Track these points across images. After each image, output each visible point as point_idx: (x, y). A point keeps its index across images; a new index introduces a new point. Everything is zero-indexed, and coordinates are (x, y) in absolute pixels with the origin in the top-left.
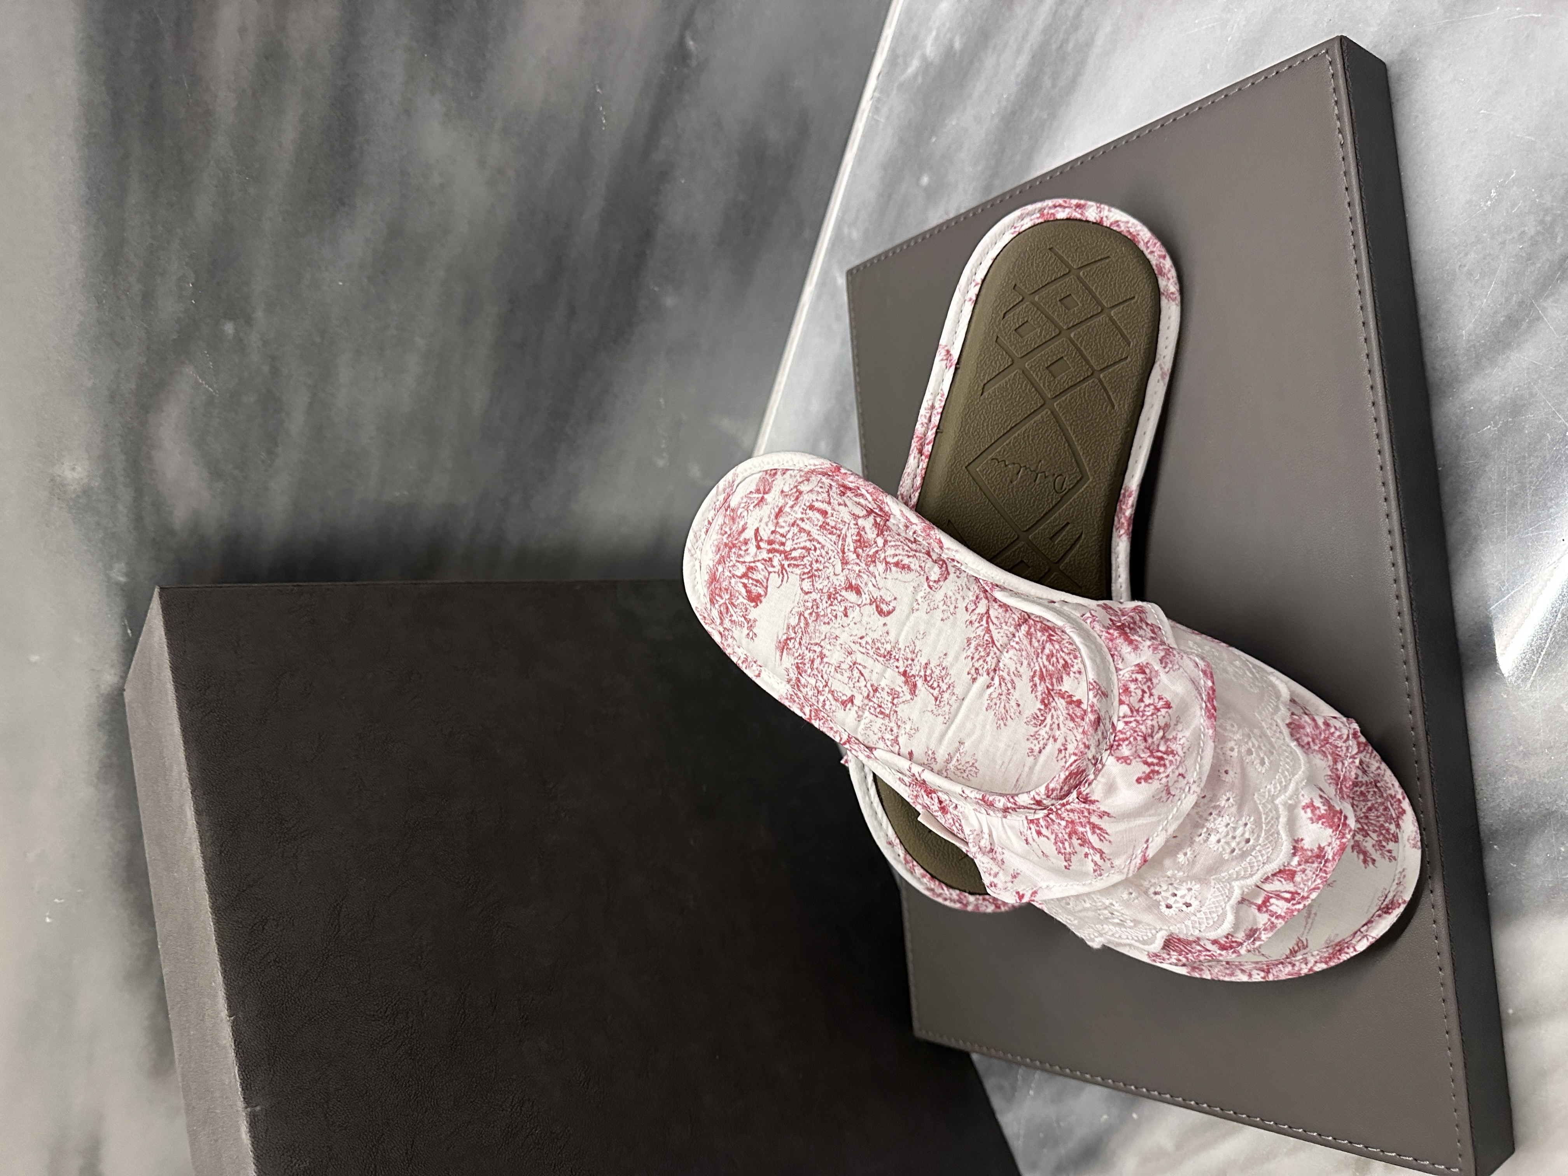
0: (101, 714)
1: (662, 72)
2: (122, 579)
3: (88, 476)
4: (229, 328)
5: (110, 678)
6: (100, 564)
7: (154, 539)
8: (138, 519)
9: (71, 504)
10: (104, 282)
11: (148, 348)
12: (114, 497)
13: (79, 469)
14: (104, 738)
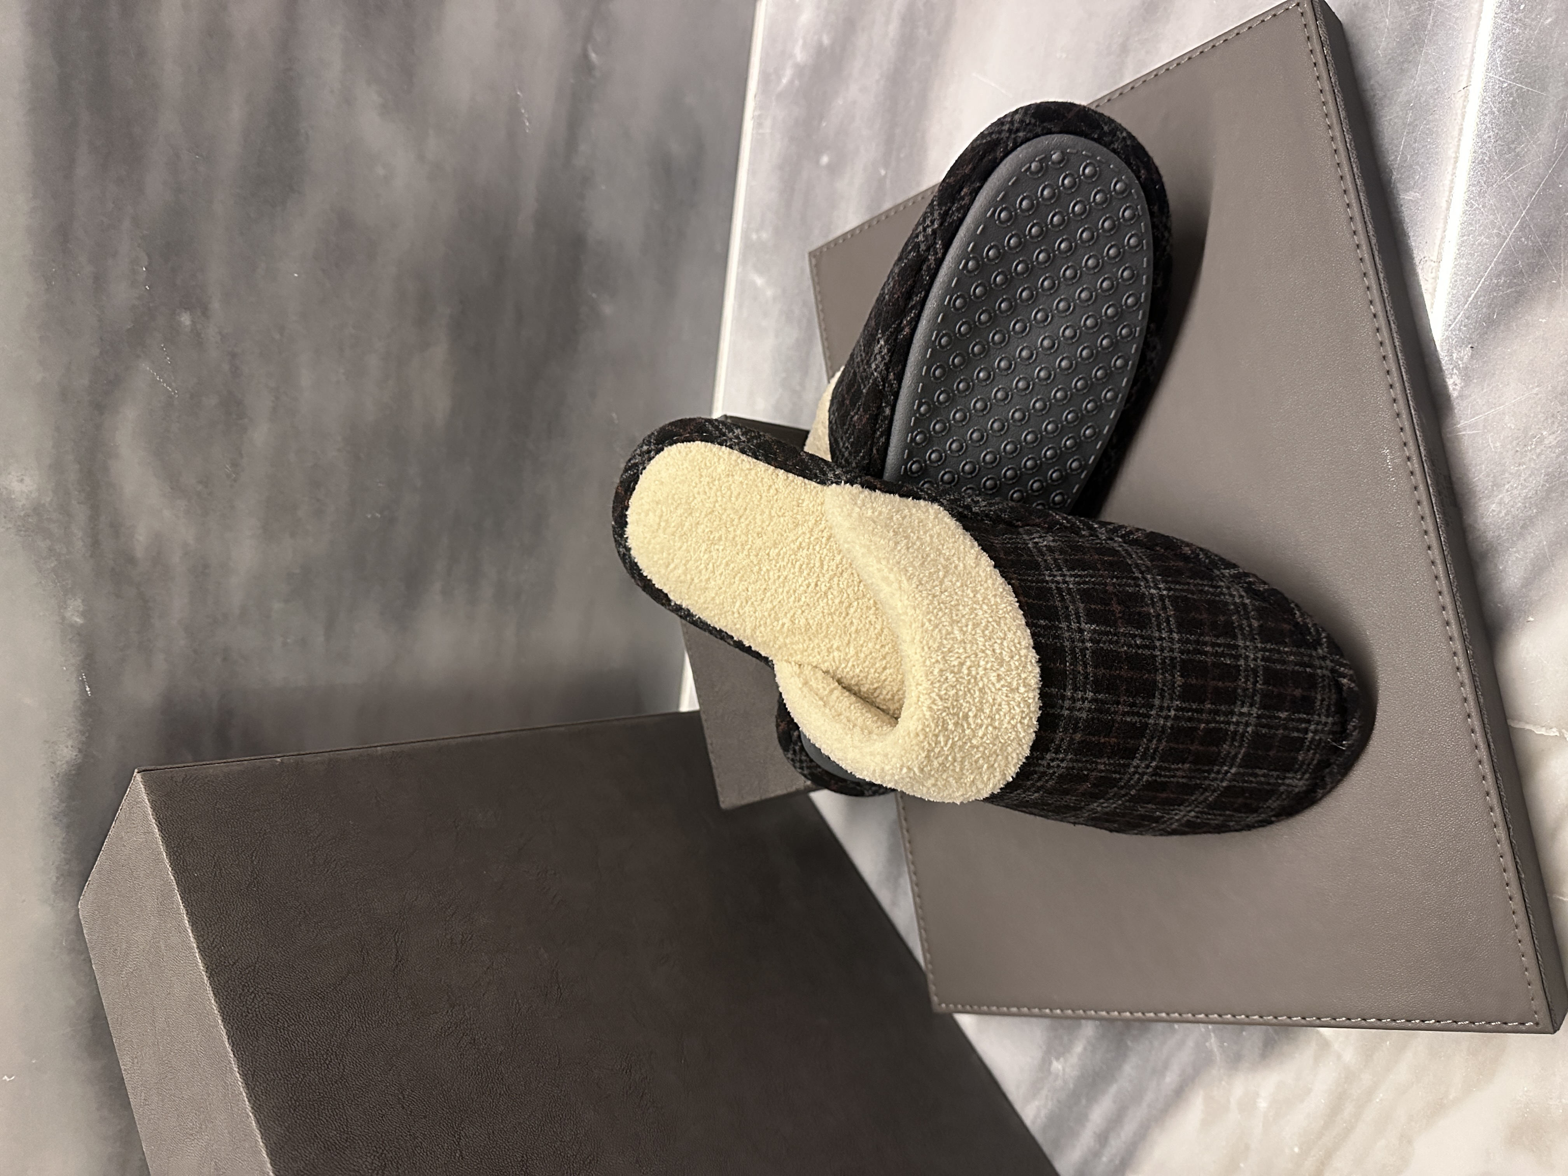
3: (38, 490)
4: (186, 319)
8: (95, 544)
11: (101, 339)
12: (68, 515)
13: (27, 480)
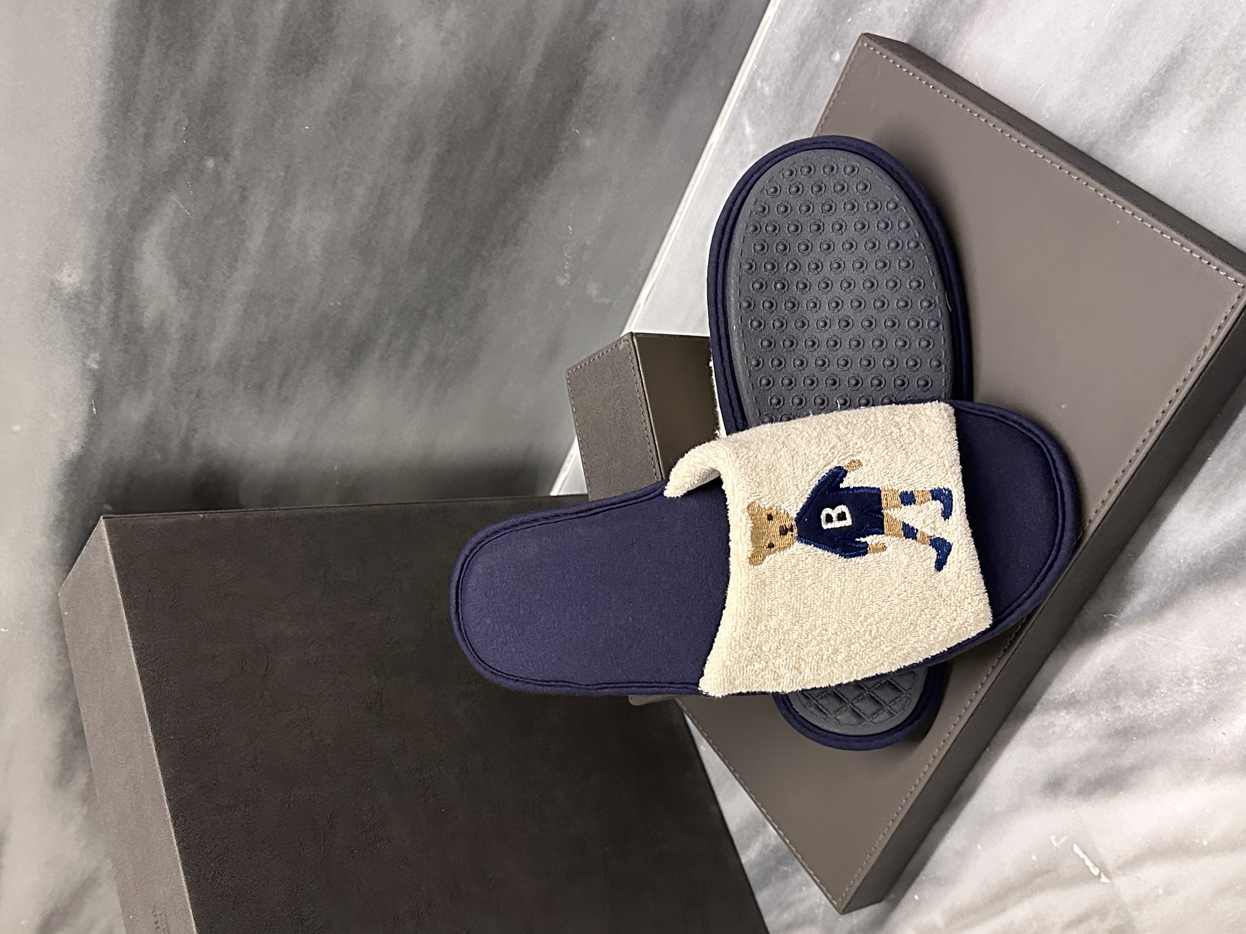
0: (61, 477)
2: (95, 366)
3: (80, 282)
4: (210, 163)
6: (80, 354)
7: (125, 335)
9: (64, 304)
10: (116, 126)
11: (143, 180)
12: (99, 299)
13: (74, 276)
14: (61, 497)
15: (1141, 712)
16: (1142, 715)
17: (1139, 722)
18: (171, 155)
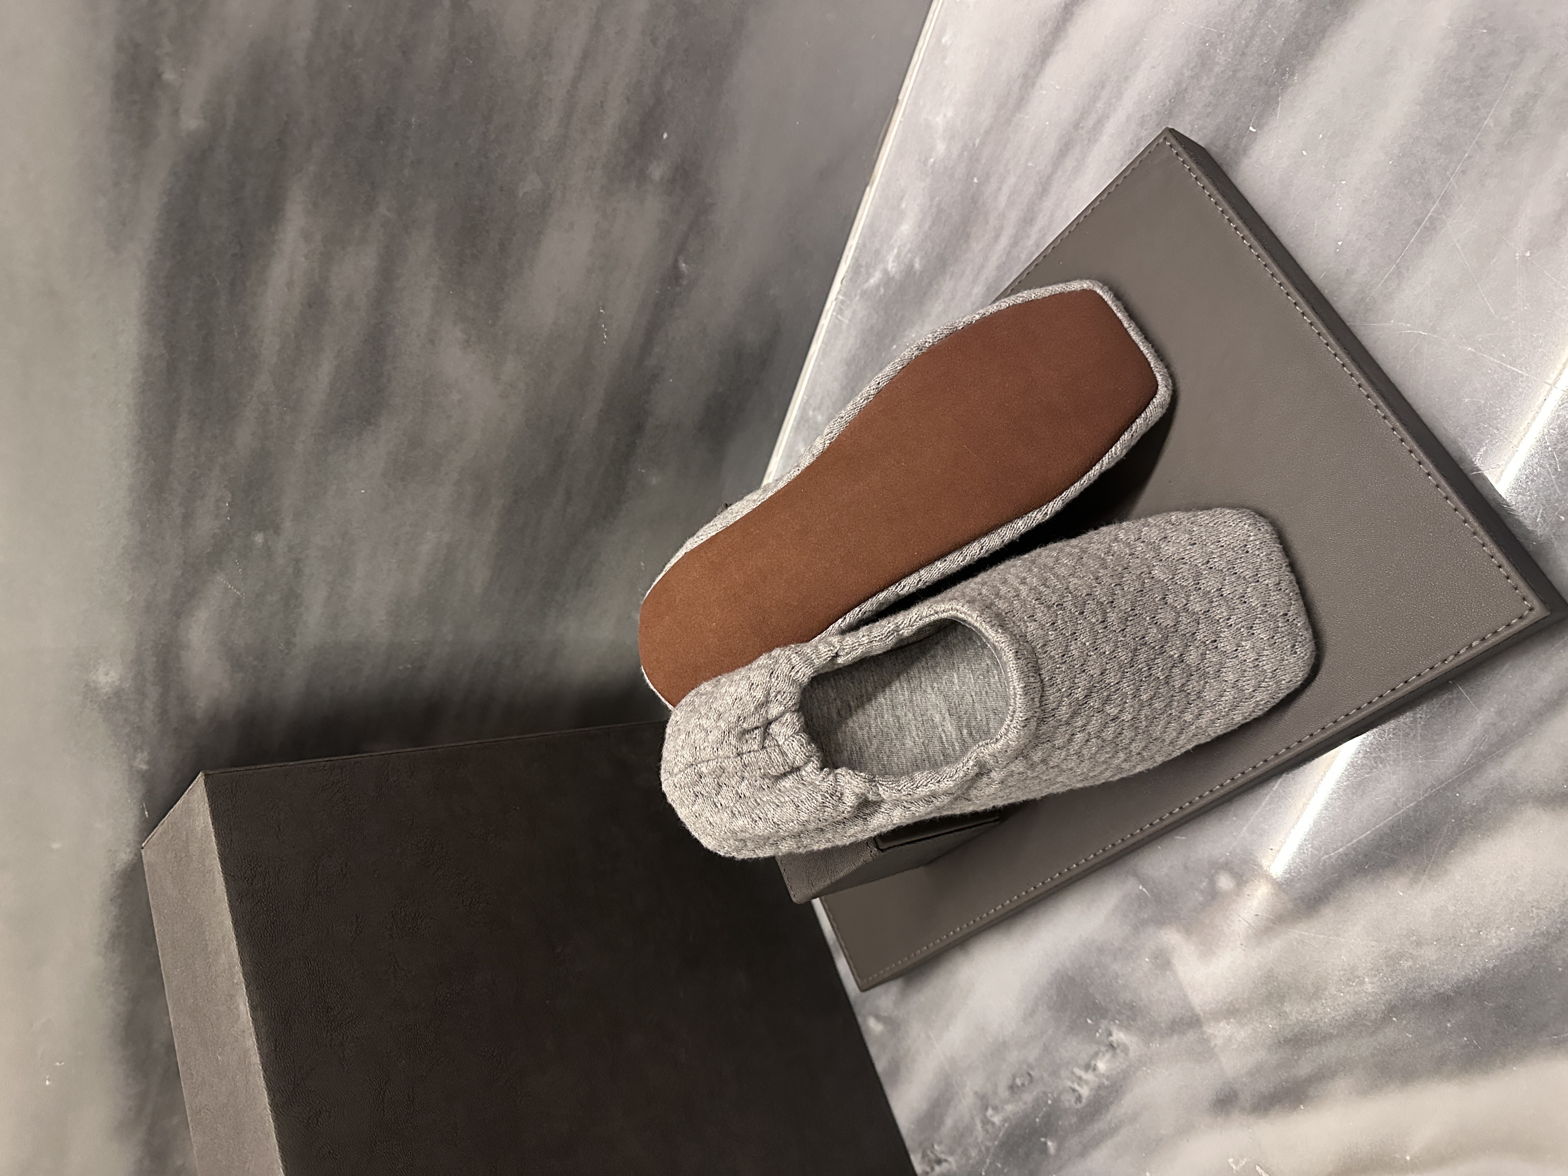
0: (114, 889)
1: (657, 292)
2: (144, 767)
3: (120, 679)
4: (259, 538)
5: (125, 856)
6: (124, 756)
7: (176, 729)
8: (163, 713)
9: (103, 705)
10: (149, 509)
11: (184, 562)
12: (143, 695)
13: (112, 673)
14: (115, 911)
15: (1311, 1017)
16: (1312, 1020)
17: (1310, 1028)
18: (215, 534)
